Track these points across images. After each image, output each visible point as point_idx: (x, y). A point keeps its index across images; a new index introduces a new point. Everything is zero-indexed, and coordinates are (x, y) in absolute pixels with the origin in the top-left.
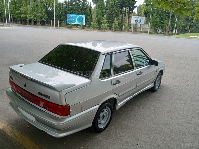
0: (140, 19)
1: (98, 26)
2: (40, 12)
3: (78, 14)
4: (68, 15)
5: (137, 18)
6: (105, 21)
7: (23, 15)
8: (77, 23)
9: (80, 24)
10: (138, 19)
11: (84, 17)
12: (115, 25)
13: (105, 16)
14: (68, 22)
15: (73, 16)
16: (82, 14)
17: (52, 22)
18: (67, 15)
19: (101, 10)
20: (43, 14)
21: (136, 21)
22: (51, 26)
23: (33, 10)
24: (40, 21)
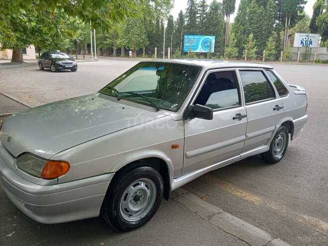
0: (310, 38)
1: (237, 55)
2: (138, 35)
3: (202, 34)
4: (186, 37)
5: (305, 37)
6: (251, 44)
7: (109, 41)
8: (200, 50)
9: (206, 52)
10: (307, 39)
11: (212, 39)
12: (270, 50)
13: (251, 36)
14: (185, 50)
15: (194, 38)
16: (210, 34)
17: (157, 50)
18: (183, 37)
19: (243, 26)
20: (143, 37)
21: (302, 42)
22: (156, 57)
23: (127, 31)
24: (137, 49)
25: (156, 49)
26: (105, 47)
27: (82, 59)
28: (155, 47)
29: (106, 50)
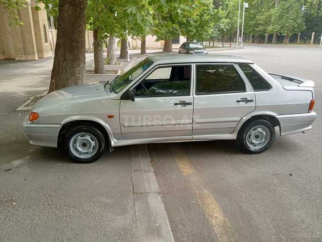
2: (293, 20)
7: (261, 28)
17: (314, 36)
20: (299, 21)
22: (312, 42)
23: (281, 17)
24: (290, 35)
25: (313, 33)
26: (258, 34)
27: (228, 47)
28: (312, 32)
29: (258, 37)
